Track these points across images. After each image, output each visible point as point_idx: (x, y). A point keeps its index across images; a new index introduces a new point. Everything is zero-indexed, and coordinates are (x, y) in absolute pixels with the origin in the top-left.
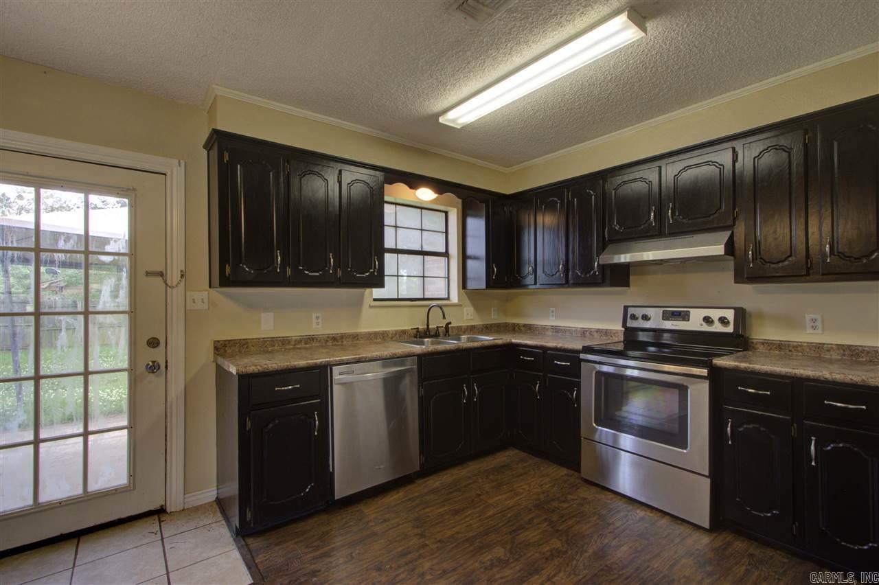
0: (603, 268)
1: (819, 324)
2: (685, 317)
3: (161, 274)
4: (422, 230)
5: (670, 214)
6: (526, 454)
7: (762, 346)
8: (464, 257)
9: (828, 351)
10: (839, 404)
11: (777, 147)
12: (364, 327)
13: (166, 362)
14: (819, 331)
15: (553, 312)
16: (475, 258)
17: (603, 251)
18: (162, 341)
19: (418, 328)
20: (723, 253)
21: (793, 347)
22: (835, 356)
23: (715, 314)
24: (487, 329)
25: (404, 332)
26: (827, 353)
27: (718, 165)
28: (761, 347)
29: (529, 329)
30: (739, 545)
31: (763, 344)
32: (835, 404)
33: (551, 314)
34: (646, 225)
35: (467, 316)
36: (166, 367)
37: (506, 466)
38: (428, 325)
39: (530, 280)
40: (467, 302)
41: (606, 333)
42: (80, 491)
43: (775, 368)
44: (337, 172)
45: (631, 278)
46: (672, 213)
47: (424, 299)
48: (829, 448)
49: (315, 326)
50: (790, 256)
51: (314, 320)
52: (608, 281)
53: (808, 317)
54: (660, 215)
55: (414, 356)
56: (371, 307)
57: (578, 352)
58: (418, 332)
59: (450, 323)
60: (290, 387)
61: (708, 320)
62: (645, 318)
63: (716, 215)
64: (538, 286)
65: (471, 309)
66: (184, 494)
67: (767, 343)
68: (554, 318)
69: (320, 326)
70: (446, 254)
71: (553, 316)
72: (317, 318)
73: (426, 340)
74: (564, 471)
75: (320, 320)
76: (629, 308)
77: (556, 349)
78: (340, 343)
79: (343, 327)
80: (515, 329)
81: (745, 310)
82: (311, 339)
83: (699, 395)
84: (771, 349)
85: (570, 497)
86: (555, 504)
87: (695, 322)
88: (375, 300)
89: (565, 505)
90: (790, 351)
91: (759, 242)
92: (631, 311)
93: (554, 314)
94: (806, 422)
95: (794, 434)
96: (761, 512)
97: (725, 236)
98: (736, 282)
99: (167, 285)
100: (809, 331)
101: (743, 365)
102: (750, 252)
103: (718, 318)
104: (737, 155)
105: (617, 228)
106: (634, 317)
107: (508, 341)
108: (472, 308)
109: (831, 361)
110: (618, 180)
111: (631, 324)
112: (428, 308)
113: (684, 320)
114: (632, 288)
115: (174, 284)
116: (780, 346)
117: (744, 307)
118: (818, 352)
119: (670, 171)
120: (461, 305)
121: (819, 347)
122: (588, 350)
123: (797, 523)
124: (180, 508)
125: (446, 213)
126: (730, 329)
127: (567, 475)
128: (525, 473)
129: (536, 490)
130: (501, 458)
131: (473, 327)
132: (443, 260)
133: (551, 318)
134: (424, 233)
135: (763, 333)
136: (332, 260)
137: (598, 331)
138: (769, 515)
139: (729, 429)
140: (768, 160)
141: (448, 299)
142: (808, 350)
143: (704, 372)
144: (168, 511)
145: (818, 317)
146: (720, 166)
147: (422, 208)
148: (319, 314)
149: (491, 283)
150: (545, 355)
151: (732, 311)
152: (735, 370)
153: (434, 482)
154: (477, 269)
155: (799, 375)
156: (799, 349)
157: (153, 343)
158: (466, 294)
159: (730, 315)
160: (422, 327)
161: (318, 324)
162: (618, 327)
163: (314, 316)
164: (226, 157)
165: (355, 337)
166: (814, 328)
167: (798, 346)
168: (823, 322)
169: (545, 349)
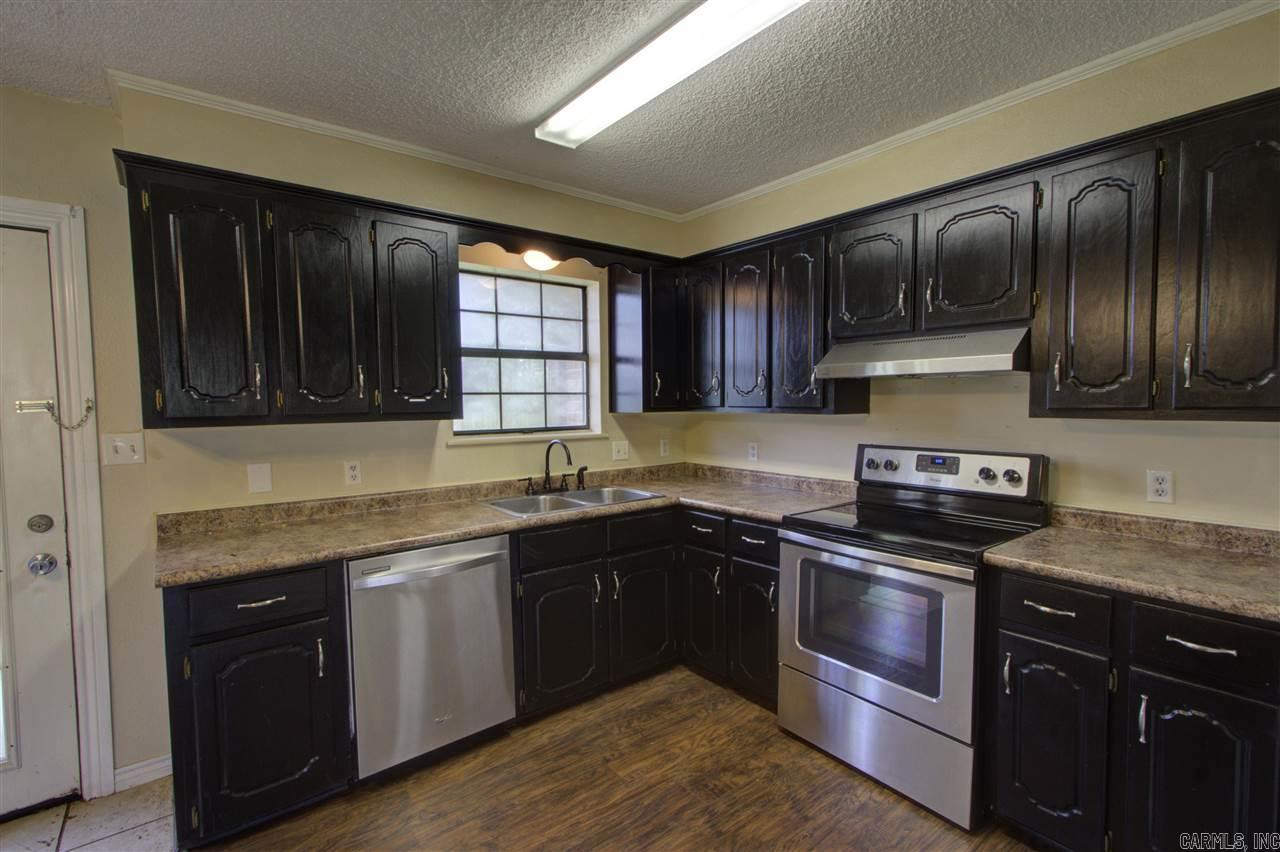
0: (824, 383)
1: (1167, 486)
2: (952, 467)
3: (49, 407)
4: (542, 317)
5: (928, 296)
6: (701, 679)
7: (1074, 519)
8: (613, 360)
9: (1180, 533)
10: (1190, 645)
11: (1109, 181)
12: (439, 480)
13: (68, 556)
14: (1167, 499)
15: (753, 448)
16: (628, 360)
17: (824, 355)
18: (58, 519)
19: (530, 479)
20: (1011, 368)
21: (1124, 524)
22: (1191, 543)
23: (999, 465)
24: (651, 475)
25: (508, 485)
26: (1179, 537)
27: (1008, 213)
28: (1071, 523)
29: (719, 476)
31: (1075, 515)
32: (1183, 643)
33: (751, 451)
34: (892, 314)
35: (620, 454)
36: (69, 563)
37: (664, 703)
38: (547, 474)
39: (715, 398)
40: (618, 432)
41: (832, 485)
43: (1086, 574)
44: (369, 225)
45: (873, 398)
46: (932, 292)
47: (547, 429)
48: (1168, 717)
49: (348, 481)
50: (1123, 374)
51: (348, 473)
52: (831, 406)
53: (1150, 475)
54: (914, 298)
55: (505, 533)
56: (449, 447)
57: (777, 525)
58: (530, 484)
59: (585, 469)
60: (269, 602)
61: (987, 474)
62: (891, 466)
63: (1004, 300)
64: (726, 409)
65: (625, 443)
66: (115, 768)
67: (1081, 515)
68: (756, 459)
69: (359, 480)
70: (584, 356)
71: (753, 456)
72: (353, 468)
73: (542, 497)
74: (754, 711)
75: (357, 472)
76: (866, 450)
77: (745, 517)
78: (394, 508)
79: (401, 481)
80: (695, 474)
81: (1048, 459)
82: (341, 503)
83: (960, 608)
84: (1086, 526)
85: (754, 763)
86: (727, 778)
87: (966, 477)
88: (457, 434)
89: (741, 780)
90: (1118, 530)
91: (1072, 348)
92: (869, 454)
93: (756, 452)
94: (1133, 668)
95: (1113, 686)
96: (1054, 809)
97: (1016, 335)
98: (1033, 414)
99: (61, 425)
100: (1152, 497)
101: (1034, 565)
102: (1057, 366)
103: (1004, 471)
104: (1041, 196)
105: (845, 318)
106: (872, 464)
107: (673, 500)
108: (627, 442)
109: (1183, 554)
110: (849, 236)
111: (867, 474)
112: (547, 445)
113: (950, 472)
114: (874, 415)
115: (75, 423)
117: (1046, 455)
118: (1162, 538)
119: (932, 221)
120: (607, 438)
121: (1167, 525)
122: (791, 523)
123: (1110, 833)
124: (107, 791)
125: (584, 289)
126: (1021, 491)
127: (757, 719)
128: (693, 716)
129: (702, 750)
130: (658, 687)
131: (628, 472)
132: (579, 365)
133: (751, 458)
134: (548, 324)
135: (1078, 497)
136: (362, 376)
137: (821, 482)
138: (1065, 815)
139: (1006, 668)
140: (1093, 204)
141: (587, 427)
142: (1148, 530)
143: (969, 573)
144: (86, 797)
145: (1167, 475)
146: (1013, 216)
147: (541, 282)
148: (357, 463)
149: (653, 401)
150: (729, 525)
151: (1026, 462)
152: (1020, 573)
153: (540, 734)
154: (631, 377)
155: (1125, 590)
156: (1133, 527)
157: (43, 524)
158: (616, 419)
159: (1022, 467)
160: (538, 475)
161: (354, 478)
162: (848, 476)
163: (347, 465)
164: (146, 202)
165: (422, 497)
166: (1160, 493)
167: (1132, 523)
168: (1174, 483)
169: (729, 516)
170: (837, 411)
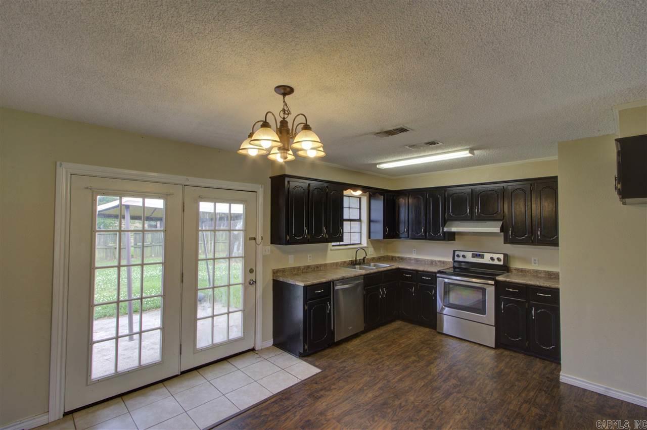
0: (444, 233)
1: (537, 262)
2: (482, 257)
3: (254, 239)
4: (349, 208)
5: (476, 211)
8: (370, 221)
9: (540, 273)
10: (542, 295)
12: (329, 261)
13: (256, 280)
14: (537, 265)
16: (377, 222)
17: (444, 225)
18: (254, 269)
19: (352, 260)
20: (499, 231)
21: (527, 271)
22: (543, 275)
23: (495, 256)
24: (380, 259)
25: (345, 262)
28: (514, 271)
29: (402, 259)
30: (506, 353)
32: (540, 295)
33: (414, 252)
34: (465, 215)
35: (371, 253)
36: (256, 282)
37: (398, 329)
38: (356, 259)
39: (406, 235)
40: (371, 245)
41: (444, 262)
42: (226, 339)
43: (520, 281)
45: (456, 236)
47: (351, 244)
48: (538, 312)
49: (309, 261)
50: (525, 234)
52: (446, 240)
53: (533, 259)
54: (472, 211)
55: (361, 276)
56: (331, 250)
57: (436, 273)
58: (353, 262)
59: (364, 257)
60: (319, 291)
61: (492, 259)
62: (464, 256)
63: (496, 214)
64: (409, 239)
65: (372, 249)
66: (262, 342)
67: (516, 269)
68: (416, 254)
70: (360, 220)
72: (310, 257)
73: (357, 266)
74: (427, 330)
76: (456, 251)
77: (423, 271)
78: (319, 269)
79: (321, 262)
81: (508, 255)
82: (309, 267)
83: (491, 291)
84: (518, 272)
85: (434, 339)
87: (486, 259)
88: (333, 246)
90: (526, 273)
91: (514, 226)
92: (457, 253)
94: (531, 302)
95: (527, 307)
96: (515, 339)
97: (500, 223)
98: (505, 243)
99: (256, 244)
100: (533, 264)
101: (508, 280)
102: (510, 231)
103: (496, 258)
104: (505, 190)
105: (451, 214)
106: (458, 256)
107: (397, 267)
109: (541, 278)
111: (456, 259)
112: (356, 250)
113: (481, 258)
114: (456, 242)
115: (259, 243)
116: (522, 271)
118: (536, 273)
120: (368, 247)
121: (537, 271)
122: (440, 272)
123: (528, 342)
124: (260, 348)
125: (361, 199)
126: (501, 263)
127: (430, 331)
128: (410, 331)
129: (418, 337)
130: (395, 325)
131: (374, 258)
132: (358, 223)
133: (414, 254)
134: (351, 209)
135: (515, 265)
136: (325, 230)
137: (440, 261)
138: (517, 340)
139: (502, 306)
141: (361, 244)
142: (532, 273)
143: (492, 282)
144: (256, 349)
145: (536, 259)
146: (498, 193)
147: (349, 196)
148: (311, 255)
149: (386, 236)
150: (417, 275)
151: (503, 255)
152: (505, 282)
153: (371, 335)
154: (379, 228)
157: (251, 271)
158: (370, 241)
159: (501, 257)
160: (354, 260)
161: (310, 259)
162: (451, 260)
165: (325, 265)
166: (535, 263)
167: (529, 271)
168: (538, 261)
169: (417, 271)
170: (449, 240)
